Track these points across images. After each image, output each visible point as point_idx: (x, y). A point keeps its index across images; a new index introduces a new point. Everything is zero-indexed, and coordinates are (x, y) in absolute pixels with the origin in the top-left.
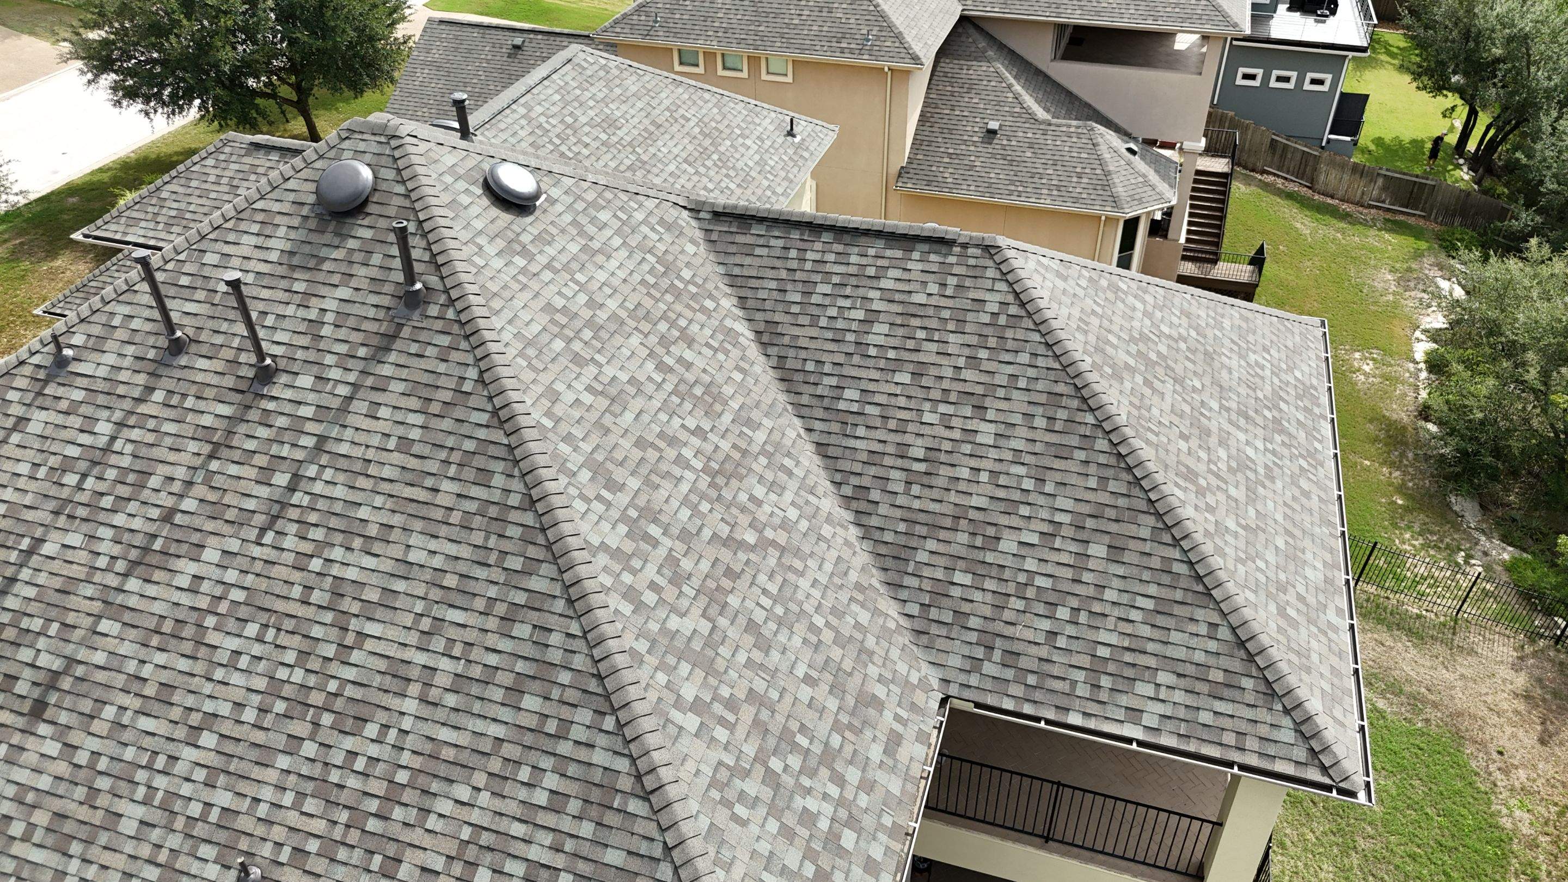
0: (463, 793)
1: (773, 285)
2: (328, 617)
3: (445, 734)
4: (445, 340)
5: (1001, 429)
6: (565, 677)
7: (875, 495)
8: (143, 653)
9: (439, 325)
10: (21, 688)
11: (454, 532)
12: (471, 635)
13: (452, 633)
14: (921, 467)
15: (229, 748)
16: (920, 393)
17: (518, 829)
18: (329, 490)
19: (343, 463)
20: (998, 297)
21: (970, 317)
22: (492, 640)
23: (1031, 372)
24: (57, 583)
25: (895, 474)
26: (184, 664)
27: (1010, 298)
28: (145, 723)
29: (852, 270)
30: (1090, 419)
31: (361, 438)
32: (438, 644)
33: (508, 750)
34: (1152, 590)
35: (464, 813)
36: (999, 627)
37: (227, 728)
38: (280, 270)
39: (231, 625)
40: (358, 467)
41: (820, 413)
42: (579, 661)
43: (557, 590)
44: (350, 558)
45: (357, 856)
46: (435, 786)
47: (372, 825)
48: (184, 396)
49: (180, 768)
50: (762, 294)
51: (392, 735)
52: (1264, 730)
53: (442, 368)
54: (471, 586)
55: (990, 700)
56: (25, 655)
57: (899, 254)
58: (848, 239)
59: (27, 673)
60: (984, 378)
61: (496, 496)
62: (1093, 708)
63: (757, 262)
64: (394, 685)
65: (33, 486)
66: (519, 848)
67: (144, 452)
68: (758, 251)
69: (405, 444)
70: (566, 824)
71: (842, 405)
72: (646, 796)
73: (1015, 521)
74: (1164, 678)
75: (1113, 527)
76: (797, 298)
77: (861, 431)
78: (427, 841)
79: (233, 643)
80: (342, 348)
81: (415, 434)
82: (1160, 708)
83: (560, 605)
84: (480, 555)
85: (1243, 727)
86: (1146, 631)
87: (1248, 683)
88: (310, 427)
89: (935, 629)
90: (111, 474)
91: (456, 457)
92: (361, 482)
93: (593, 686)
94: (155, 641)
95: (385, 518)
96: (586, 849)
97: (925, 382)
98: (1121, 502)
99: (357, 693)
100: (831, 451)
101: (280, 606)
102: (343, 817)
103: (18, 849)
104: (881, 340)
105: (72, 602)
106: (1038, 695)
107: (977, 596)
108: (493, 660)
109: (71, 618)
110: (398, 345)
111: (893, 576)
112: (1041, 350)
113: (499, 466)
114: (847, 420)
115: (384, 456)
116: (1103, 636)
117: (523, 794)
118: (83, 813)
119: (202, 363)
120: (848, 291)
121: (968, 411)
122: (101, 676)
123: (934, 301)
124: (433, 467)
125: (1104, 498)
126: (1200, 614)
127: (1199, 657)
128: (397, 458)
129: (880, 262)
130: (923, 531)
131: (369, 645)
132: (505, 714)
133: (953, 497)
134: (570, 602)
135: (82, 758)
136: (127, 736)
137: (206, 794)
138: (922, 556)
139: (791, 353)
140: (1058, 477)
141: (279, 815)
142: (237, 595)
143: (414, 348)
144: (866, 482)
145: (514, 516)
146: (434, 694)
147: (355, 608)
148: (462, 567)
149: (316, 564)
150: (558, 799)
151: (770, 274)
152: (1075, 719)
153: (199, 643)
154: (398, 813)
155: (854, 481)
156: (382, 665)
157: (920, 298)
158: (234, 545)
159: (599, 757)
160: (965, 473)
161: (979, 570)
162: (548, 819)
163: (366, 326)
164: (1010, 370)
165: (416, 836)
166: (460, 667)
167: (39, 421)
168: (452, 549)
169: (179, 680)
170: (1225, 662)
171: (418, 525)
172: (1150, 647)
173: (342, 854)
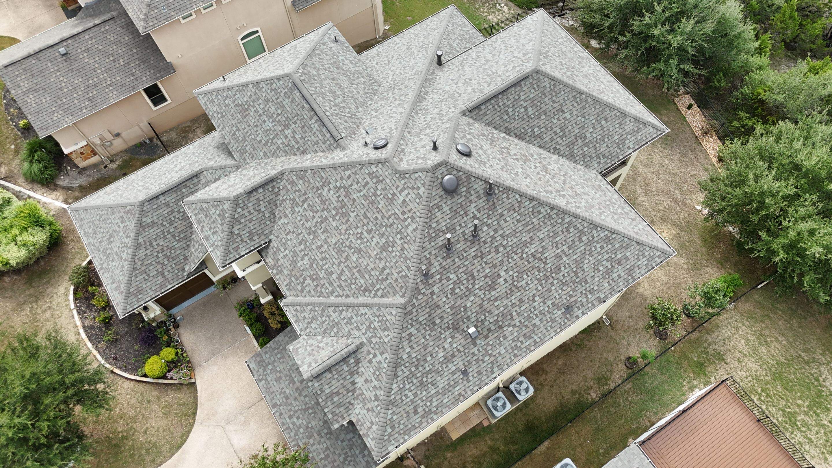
0: (587, 261)
1: (498, 118)
2: (537, 261)
3: (575, 257)
4: (505, 195)
5: (570, 112)
6: (586, 230)
7: (558, 147)
8: (509, 300)
9: (501, 193)
10: (493, 328)
11: (544, 226)
12: (564, 239)
13: (560, 242)
14: (561, 134)
15: (542, 296)
16: (549, 118)
17: (600, 257)
18: (513, 242)
19: (510, 235)
20: (547, 83)
21: (545, 91)
22: (568, 236)
23: (566, 95)
24: (478, 308)
25: (558, 139)
26: (519, 294)
27: (550, 80)
28: (522, 309)
29: (513, 100)
30: (584, 96)
31: (508, 228)
32: (560, 246)
33: (587, 249)
34: (617, 122)
35: (590, 264)
36: (598, 152)
37: (538, 293)
38: (453, 214)
39: (520, 280)
40: (514, 233)
41: (533, 139)
42: (586, 225)
43: (571, 218)
44: (529, 249)
45: (580, 286)
46: (581, 265)
47: (577, 280)
48: (462, 255)
49: (537, 307)
50: (498, 122)
51: (567, 266)
52: (648, 132)
53: (510, 201)
54: (556, 232)
55: (606, 167)
56: (487, 323)
57: (519, 88)
58: (505, 93)
59: (491, 325)
60: (558, 104)
61: (545, 213)
62: (622, 153)
63: (490, 115)
64: (559, 259)
65: (450, 300)
66: (603, 259)
67: (466, 272)
68: (488, 113)
69: (518, 221)
70: (606, 249)
71: (536, 134)
72: (614, 233)
73: (586, 129)
74: (629, 137)
75: (603, 116)
76: (506, 117)
77: (545, 136)
78: (588, 273)
79: (524, 282)
80: (486, 216)
81: (518, 217)
82: (632, 143)
83: (574, 220)
84: (552, 226)
85: (645, 134)
86: (621, 131)
87: (641, 126)
88: (496, 235)
89: (588, 163)
90: (465, 282)
91: (530, 214)
92: (517, 235)
93: (591, 226)
94: (509, 296)
95: (529, 236)
96: (612, 249)
97: (548, 114)
98: (601, 109)
99: (554, 266)
100: (543, 145)
101: (526, 268)
102: (571, 284)
103: (523, 346)
104: (532, 112)
105: (485, 307)
106: (613, 159)
107: (590, 150)
108: (571, 239)
109: (488, 310)
110: (496, 205)
111: (574, 160)
112: (564, 88)
113: (540, 208)
114: (539, 136)
115: (517, 227)
116: (615, 138)
117: (596, 252)
118: (528, 330)
119: (458, 246)
120: (516, 106)
121: (561, 114)
122: (506, 311)
123: (535, 94)
124: (528, 219)
125: (597, 111)
126: (626, 120)
127: (631, 128)
128: (520, 224)
129: (517, 93)
130: (571, 146)
131: (548, 258)
132: (582, 244)
133: (572, 134)
134: (575, 217)
135: (518, 324)
136: (522, 313)
137: (546, 305)
138: (576, 151)
139: (516, 131)
140: (587, 114)
141: (561, 295)
142: (516, 274)
143: (501, 202)
144: (554, 146)
145: (551, 214)
146: (567, 254)
147: (540, 255)
148: (551, 230)
149: (524, 256)
150: (602, 248)
151: (496, 116)
152: (621, 157)
153: (518, 288)
154: (579, 275)
155: (552, 148)
156: (554, 258)
157: (532, 96)
158: (505, 268)
159: (602, 235)
160: (570, 128)
161: (587, 145)
162: (603, 251)
163: (486, 207)
164: (562, 98)
165: (586, 274)
166: (567, 245)
167: (436, 289)
168: (546, 229)
169: (521, 297)
170: (636, 125)
171: (536, 231)
172: (623, 133)
173: (577, 289)
